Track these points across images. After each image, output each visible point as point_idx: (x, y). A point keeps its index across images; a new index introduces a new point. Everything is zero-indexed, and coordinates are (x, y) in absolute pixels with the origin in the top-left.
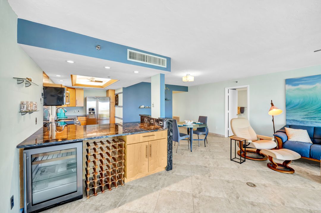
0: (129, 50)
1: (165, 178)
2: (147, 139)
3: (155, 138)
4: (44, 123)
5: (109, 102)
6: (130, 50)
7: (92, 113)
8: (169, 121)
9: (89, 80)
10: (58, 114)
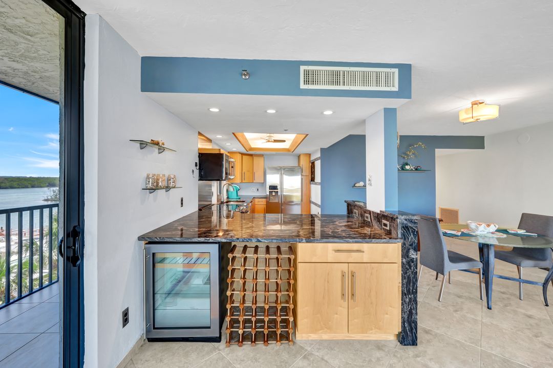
0: (302, 68)
1: (391, 362)
2: (343, 257)
3: (365, 258)
4: (199, 205)
5: (300, 176)
6: (306, 68)
7: (274, 194)
8: (405, 222)
9: (264, 139)
10: (230, 193)
